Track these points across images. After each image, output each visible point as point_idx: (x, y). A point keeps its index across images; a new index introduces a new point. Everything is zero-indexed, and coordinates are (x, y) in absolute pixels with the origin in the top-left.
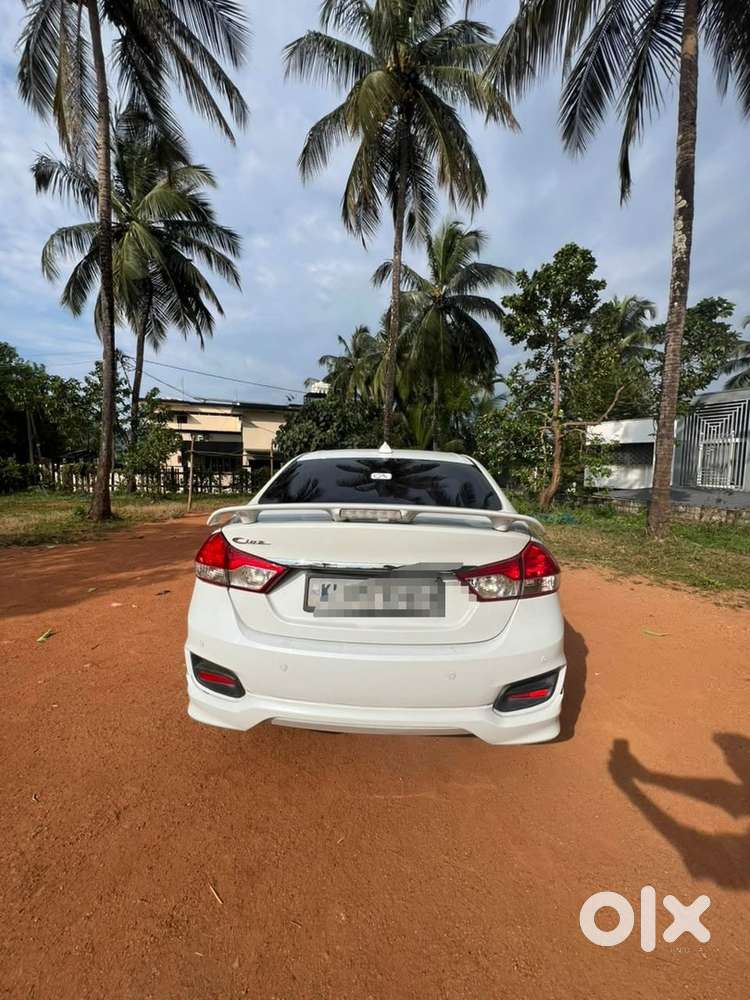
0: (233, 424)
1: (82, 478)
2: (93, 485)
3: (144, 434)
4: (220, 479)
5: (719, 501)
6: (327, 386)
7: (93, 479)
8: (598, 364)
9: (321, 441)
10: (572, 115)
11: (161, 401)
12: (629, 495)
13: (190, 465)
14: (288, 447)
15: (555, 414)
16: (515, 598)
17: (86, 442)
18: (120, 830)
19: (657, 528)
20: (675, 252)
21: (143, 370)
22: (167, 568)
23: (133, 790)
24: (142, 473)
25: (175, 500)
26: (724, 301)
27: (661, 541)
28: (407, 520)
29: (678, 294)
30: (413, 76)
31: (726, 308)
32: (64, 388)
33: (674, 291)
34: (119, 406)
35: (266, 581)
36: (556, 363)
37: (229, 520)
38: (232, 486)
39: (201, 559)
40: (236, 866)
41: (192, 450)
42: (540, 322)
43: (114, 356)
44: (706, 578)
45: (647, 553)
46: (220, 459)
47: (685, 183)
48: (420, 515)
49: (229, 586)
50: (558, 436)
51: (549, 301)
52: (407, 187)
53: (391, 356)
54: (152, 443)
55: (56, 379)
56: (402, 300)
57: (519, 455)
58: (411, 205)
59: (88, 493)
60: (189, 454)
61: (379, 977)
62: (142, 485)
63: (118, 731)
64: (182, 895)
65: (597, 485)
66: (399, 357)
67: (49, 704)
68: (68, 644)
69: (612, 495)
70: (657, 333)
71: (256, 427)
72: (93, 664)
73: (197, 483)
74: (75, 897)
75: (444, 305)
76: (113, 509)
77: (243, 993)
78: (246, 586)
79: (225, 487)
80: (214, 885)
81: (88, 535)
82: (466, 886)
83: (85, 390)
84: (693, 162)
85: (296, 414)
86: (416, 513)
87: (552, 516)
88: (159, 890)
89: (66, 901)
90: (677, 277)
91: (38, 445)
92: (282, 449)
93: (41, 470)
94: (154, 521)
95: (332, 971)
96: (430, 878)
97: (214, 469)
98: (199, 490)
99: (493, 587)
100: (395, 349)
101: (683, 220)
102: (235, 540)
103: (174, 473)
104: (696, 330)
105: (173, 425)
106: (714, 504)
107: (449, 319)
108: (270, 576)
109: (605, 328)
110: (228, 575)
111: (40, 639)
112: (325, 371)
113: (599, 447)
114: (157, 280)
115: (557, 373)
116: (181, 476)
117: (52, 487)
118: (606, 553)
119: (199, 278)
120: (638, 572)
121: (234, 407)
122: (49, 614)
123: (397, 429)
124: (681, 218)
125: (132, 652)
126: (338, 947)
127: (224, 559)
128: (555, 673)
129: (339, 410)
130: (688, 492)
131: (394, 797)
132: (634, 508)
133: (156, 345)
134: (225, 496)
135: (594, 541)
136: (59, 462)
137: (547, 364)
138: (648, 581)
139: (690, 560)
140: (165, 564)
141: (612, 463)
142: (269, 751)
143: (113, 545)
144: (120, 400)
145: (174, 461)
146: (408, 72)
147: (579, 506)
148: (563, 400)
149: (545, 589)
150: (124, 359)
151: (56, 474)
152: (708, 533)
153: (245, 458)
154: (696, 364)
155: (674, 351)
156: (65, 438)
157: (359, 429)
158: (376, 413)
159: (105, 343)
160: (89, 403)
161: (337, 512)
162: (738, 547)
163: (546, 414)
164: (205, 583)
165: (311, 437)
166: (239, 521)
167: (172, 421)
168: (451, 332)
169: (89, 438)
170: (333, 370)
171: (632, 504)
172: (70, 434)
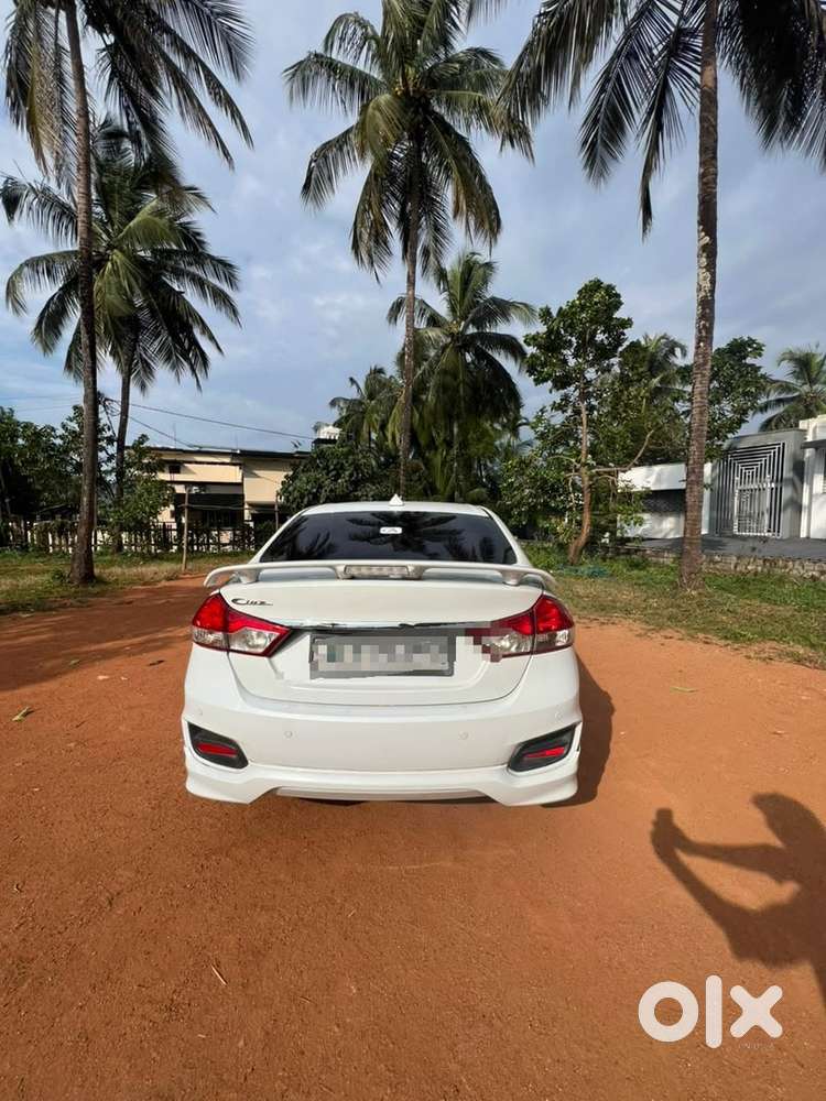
0: (232, 474)
1: (60, 537)
2: (73, 544)
3: (130, 487)
4: (218, 535)
5: (754, 549)
6: (337, 430)
7: (73, 538)
8: (626, 405)
9: (331, 491)
10: (593, 144)
11: (150, 449)
12: (663, 545)
13: (184, 520)
14: (295, 498)
15: (583, 460)
16: (528, 653)
17: (63, 496)
18: (114, 916)
19: (689, 579)
20: (699, 290)
21: (130, 415)
22: (161, 635)
23: (125, 875)
24: (130, 530)
25: (168, 560)
26: (754, 342)
27: (693, 593)
28: (415, 576)
29: (704, 334)
30: (423, 100)
31: (756, 349)
32: (37, 436)
33: (700, 332)
34: (102, 455)
35: (268, 644)
36: (583, 406)
37: (229, 579)
38: (232, 543)
39: (199, 623)
40: (241, 946)
41: (186, 504)
42: (565, 362)
43: (95, 399)
44: (738, 631)
45: (679, 606)
46: (219, 514)
47: (708, 220)
48: (428, 571)
49: (228, 650)
50: (587, 483)
51: (574, 339)
52: (420, 219)
53: (406, 398)
54: (141, 496)
55: (27, 426)
56: (417, 338)
57: (546, 504)
58: (424, 238)
59: (67, 554)
60: (183, 509)
61: (391, 1046)
62: (130, 544)
63: (108, 814)
64: (182, 979)
65: (630, 534)
66: (415, 399)
67: (29, 788)
68: (49, 721)
69: (646, 545)
70: (686, 373)
71: (259, 477)
72: (79, 743)
73: (192, 540)
74: (66, 987)
75: (462, 343)
76: (96, 571)
77: (249, 1070)
78: (247, 649)
79: (225, 545)
80: (218, 966)
81: (68, 602)
82: (482, 952)
83: (61, 437)
84: (715, 197)
85: (304, 462)
86: (424, 568)
87: (582, 569)
88: (157, 975)
89: (55, 992)
90: (702, 317)
91: (7, 500)
92: (287, 499)
93: (12, 529)
94: (144, 584)
95: (342, 1043)
96: (445, 946)
97: (212, 525)
98: (195, 548)
99: (505, 643)
100: (410, 390)
101: (707, 257)
102: (234, 601)
103: (166, 529)
104: (726, 371)
105: (164, 476)
106: (749, 552)
107: (469, 358)
108: (273, 638)
109: (632, 369)
110: (227, 639)
111: (17, 718)
112: (335, 414)
113: (630, 494)
114: (144, 315)
115: (584, 415)
116: (174, 533)
117: (24, 548)
118: (637, 607)
119: (192, 313)
120: (669, 626)
121: (233, 455)
122: (27, 690)
123: (415, 477)
124: (705, 255)
125: (122, 728)
126: (348, 1020)
127: (224, 622)
128: (571, 729)
129: (351, 457)
130: (725, 540)
131: (408, 867)
132: (668, 559)
133: (143, 387)
134: (225, 554)
135: (626, 594)
136: (33, 519)
137: (574, 406)
138: (677, 635)
139: (722, 612)
140: (158, 631)
141: (644, 511)
142: (275, 826)
143: (98, 612)
144: (103, 449)
145: (165, 516)
146: (417, 96)
147: (610, 558)
148: (591, 444)
149: (559, 644)
150: (107, 403)
151: (29, 534)
152: (743, 583)
153: (246, 512)
154: (726, 406)
155: (701, 393)
156: (39, 491)
157: (373, 479)
158: (392, 459)
159: (87, 385)
160: (66, 452)
161: (341, 569)
162: (774, 597)
163: (573, 460)
164: (202, 648)
165: (320, 487)
166: (239, 581)
167: (163, 471)
168: (471, 372)
169: (67, 492)
170: (344, 414)
171: (666, 555)
172: (46, 487)
